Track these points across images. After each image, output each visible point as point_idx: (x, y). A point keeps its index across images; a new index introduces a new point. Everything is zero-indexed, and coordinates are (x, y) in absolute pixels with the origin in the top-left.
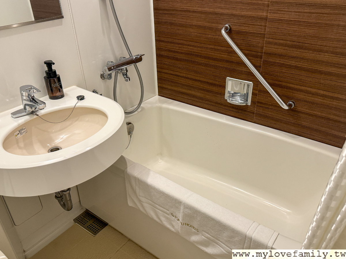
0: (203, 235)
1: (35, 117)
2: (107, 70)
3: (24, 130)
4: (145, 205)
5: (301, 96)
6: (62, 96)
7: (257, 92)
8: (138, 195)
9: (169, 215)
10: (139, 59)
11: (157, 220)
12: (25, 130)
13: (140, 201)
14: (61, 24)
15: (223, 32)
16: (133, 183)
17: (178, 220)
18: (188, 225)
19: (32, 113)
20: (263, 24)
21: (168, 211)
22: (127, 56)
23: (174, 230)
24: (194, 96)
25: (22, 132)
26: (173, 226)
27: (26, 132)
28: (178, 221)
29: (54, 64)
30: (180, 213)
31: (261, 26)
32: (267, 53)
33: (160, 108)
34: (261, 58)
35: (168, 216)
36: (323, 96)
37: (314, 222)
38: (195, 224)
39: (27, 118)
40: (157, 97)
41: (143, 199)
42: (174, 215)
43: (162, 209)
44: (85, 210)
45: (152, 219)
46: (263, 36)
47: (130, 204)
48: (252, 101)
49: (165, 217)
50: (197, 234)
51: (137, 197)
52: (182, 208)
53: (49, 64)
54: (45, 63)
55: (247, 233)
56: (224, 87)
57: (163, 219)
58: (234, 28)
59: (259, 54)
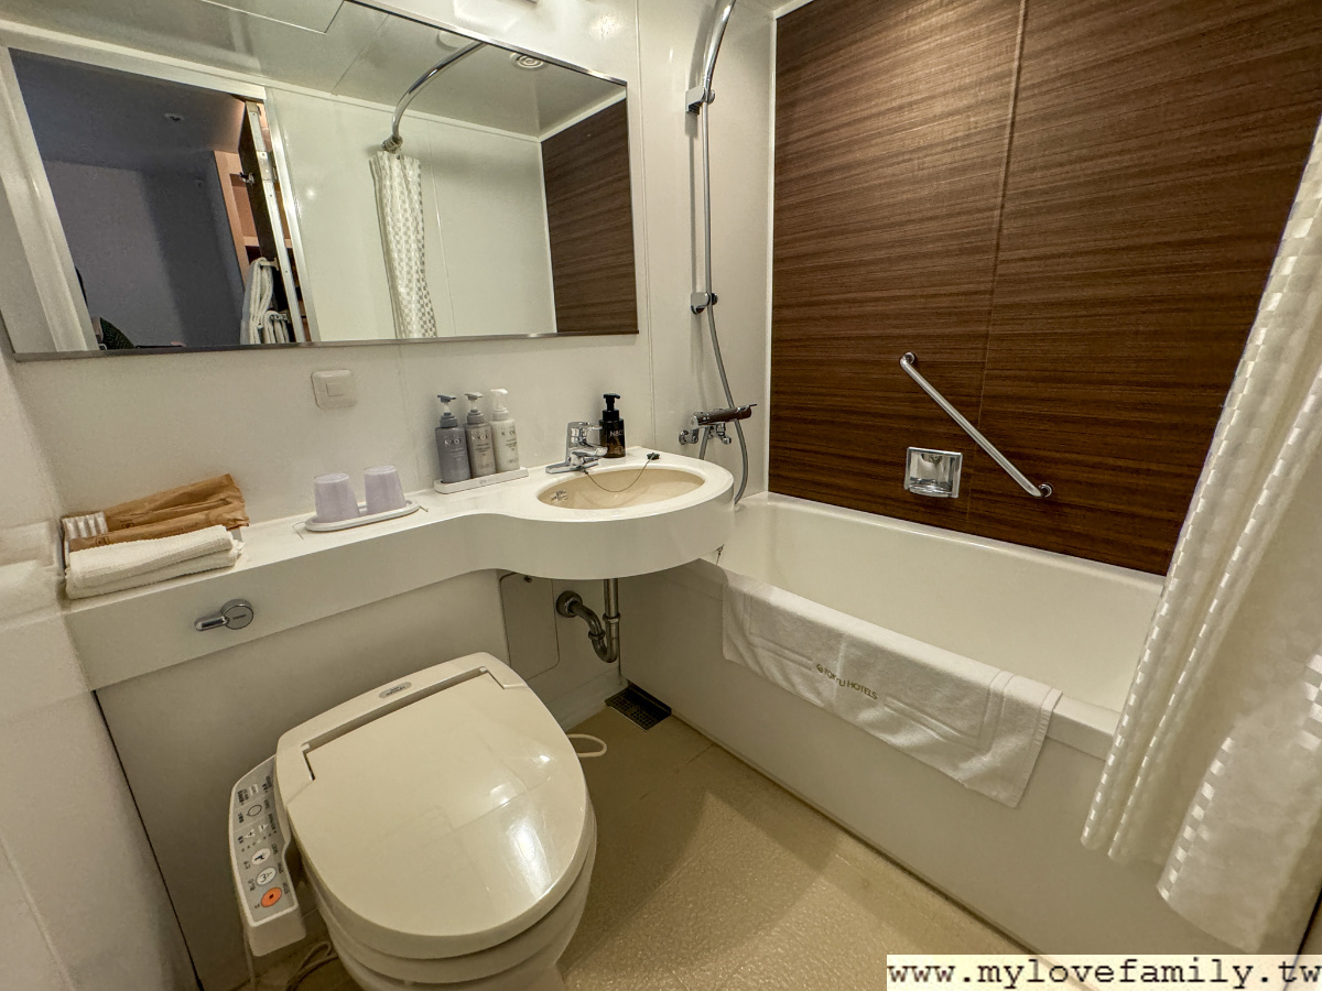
0: (886, 705)
1: (583, 475)
2: (696, 422)
3: (564, 494)
4: (760, 652)
5: (1064, 472)
6: (623, 455)
7: (971, 471)
8: (747, 633)
9: (810, 669)
10: (746, 413)
11: (784, 684)
12: (566, 494)
13: (750, 645)
14: (633, 343)
15: (904, 362)
16: (740, 606)
17: (833, 676)
18: (853, 685)
19: (579, 469)
20: (980, 346)
21: (811, 659)
22: (726, 407)
23: (819, 702)
24: (840, 488)
25: (561, 495)
26: (819, 694)
27: (567, 497)
28: (832, 680)
29: (619, 397)
30: (836, 660)
31: (977, 348)
32: (990, 397)
33: (775, 510)
34: (978, 406)
35: (810, 673)
36: (1114, 468)
37: (1140, 673)
38: (870, 682)
39: (572, 474)
40: (766, 493)
41: (756, 640)
42: (824, 667)
43: (797, 657)
44: (626, 685)
45: (775, 685)
46: (982, 366)
47: (728, 655)
48: (962, 491)
49: (803, 676)
50: (872, 705)
51: (744, 636)
52: (843, 646)
53: (610, 399)
54: (605, 396)
55: (992, 687)
56: (902, 465)
57: (797, 680)
58: (923, 358)
59: (974, 399)
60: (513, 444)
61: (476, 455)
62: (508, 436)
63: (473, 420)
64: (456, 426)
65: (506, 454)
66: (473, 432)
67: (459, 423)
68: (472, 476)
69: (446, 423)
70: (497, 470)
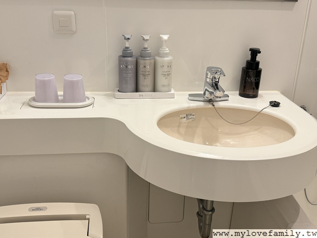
1: (210, 106)
3: (192, 117)
6: (254, 97)
12: (194, 117)
19: (210, 101)
25: (190, 117)
27: (194, 119)
39: (201, 104)
53: (255, 52)
60: (168, 75)
61: (141, 78)
62: (166, 69)
63: (143, 54)
64: (131, 56)
65: (161, 81)
66: (141, 62)
67: (134, 54)
68: (137, 90)
69: (126, 54)
70: (154, 90)
